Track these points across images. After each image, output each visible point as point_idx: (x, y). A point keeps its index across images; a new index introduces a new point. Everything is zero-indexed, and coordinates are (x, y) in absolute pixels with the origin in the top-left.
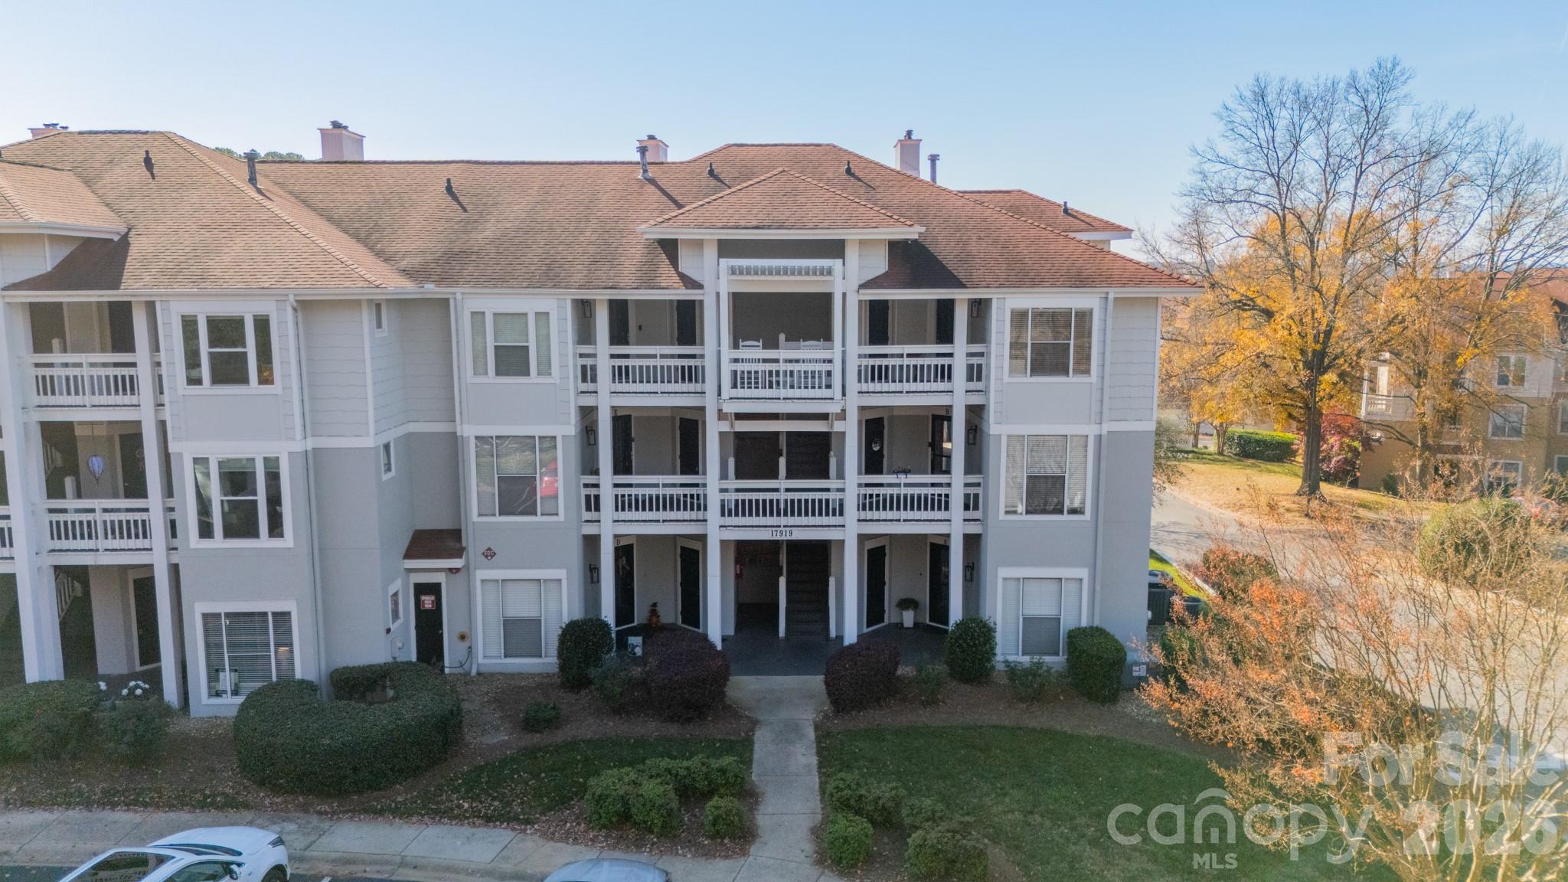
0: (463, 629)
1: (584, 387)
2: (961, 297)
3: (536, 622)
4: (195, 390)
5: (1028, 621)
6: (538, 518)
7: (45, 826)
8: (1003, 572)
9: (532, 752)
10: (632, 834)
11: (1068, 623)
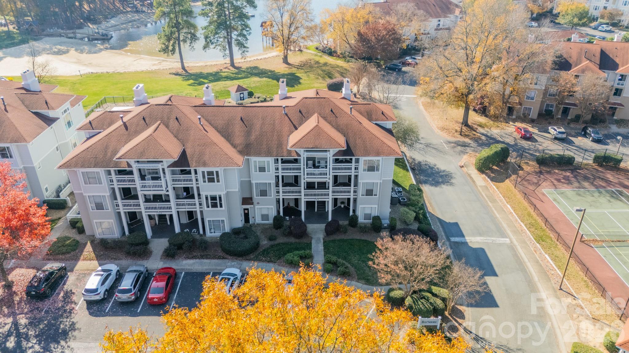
0: (254, 216)
1: (276, 171)
2: (354, 158)
3: (268, 215)
4: (205, 183)
5: (365, 214)
6: (268, 197)
7: (194, 263)
8: (360, 206)
9: (272, 246)
10: (293, 265)
11: (373, 215)
